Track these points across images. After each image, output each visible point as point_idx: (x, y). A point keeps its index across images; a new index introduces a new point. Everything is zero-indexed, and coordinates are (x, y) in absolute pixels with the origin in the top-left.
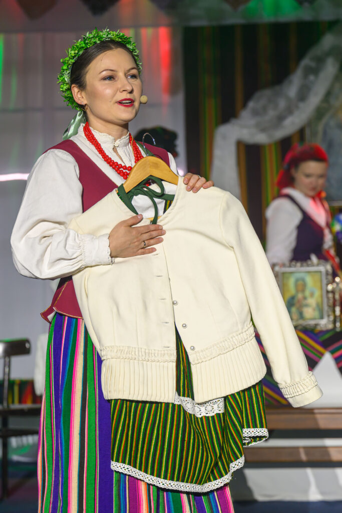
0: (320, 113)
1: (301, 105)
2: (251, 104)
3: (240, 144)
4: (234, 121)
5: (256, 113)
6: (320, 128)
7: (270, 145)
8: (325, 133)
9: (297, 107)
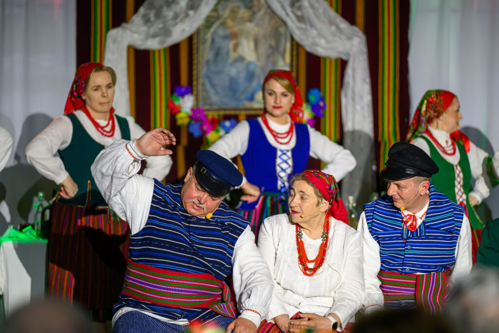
0: (209, 22)
1: (191, 13)
2: (142, 10)
3: (130, 47)
4: (124, 25)
5: (147, 20)
6: (209, 36)
7: (159, 51)
8: (213, 41)
9: (187, 15)
